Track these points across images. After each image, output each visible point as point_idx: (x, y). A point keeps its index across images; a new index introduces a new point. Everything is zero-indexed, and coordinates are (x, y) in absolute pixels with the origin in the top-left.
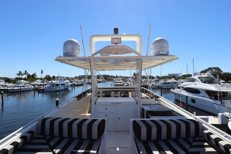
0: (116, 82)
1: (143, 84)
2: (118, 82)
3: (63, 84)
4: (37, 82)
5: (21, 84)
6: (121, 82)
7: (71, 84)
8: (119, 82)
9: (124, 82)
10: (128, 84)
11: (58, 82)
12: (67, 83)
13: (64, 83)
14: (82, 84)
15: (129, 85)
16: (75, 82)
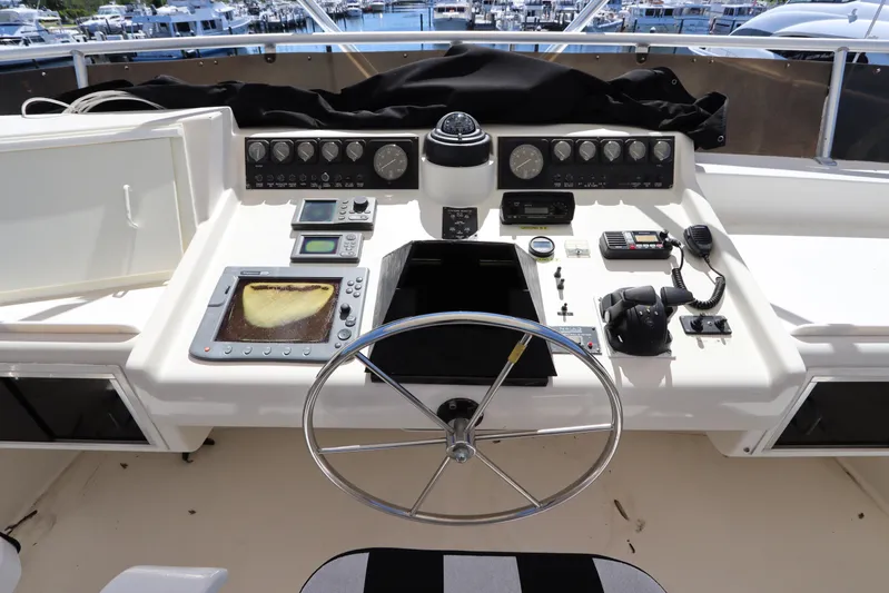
0: (441, 10)
1: (558, 18)
2: (448, 9)
3: (212, 22)
4: (107, 16)
5: (22, 29)
6: (461, 10)
7: (252, 19)
8: (454, 9)
9: (473, 10)
10: (493, 15)
11: (185, 9)
12: (228, 15)
13: (214, 17)
14: (299, 21)
15: (498, 23)
16: (269, 12)
